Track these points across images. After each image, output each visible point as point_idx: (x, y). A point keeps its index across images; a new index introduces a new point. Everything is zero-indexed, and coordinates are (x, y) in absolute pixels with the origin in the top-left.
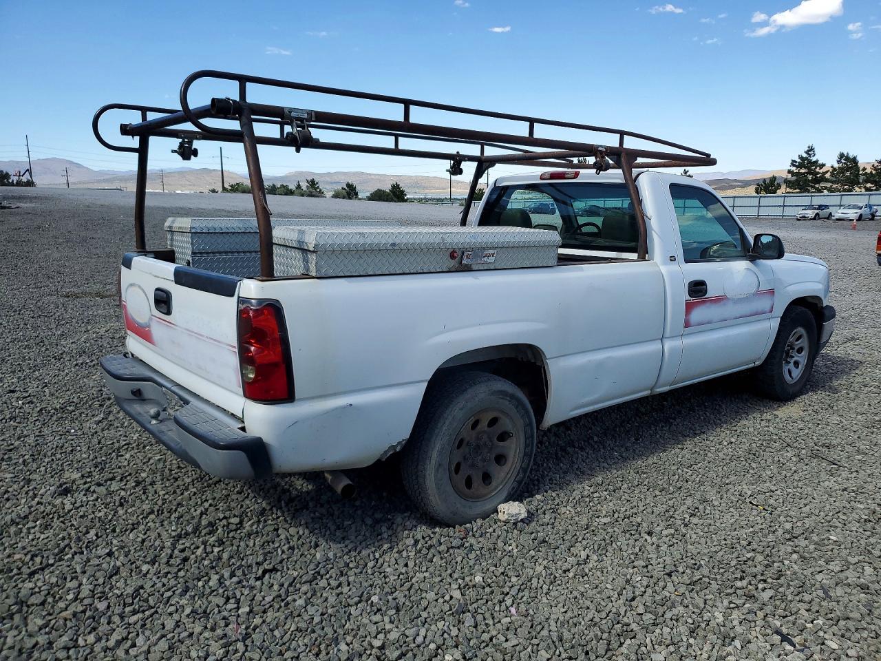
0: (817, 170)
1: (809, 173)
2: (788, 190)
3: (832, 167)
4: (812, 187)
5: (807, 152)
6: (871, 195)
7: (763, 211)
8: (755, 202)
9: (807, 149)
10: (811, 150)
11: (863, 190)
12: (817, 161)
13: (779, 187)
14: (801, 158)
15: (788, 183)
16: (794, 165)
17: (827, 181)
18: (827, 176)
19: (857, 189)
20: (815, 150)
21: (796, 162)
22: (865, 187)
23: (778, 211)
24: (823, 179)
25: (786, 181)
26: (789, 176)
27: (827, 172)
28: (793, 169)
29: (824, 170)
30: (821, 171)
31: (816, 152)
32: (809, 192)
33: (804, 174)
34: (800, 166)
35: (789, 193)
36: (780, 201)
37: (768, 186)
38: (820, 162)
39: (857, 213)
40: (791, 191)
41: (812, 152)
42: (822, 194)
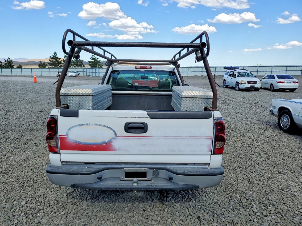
0: (59, 60)
1: (56, 61)
2: (50, 66)
3: (63, 59)
4: (58, 65)
5: (54, 54)
6: (76, 68)
7: (43, 74)
8: (39, 70)
9: (54, 53)
10: (55, 53)
11: (73, 67)
12: (58, 57)
13: (47, 65)
14: (53, 56)
15: (50, 64)
16: (51, 58)
17: (62, 64)
18: (62, 62)
19: (72, 67)
20: (57, 53)
21: (51, 57)
22: (74, 66)
23: (48, 74)
24: (60, 63)
25: (49, 63)
26: (50, 62)
27: (62, 61)
28: (51, 59)
29: (61, 60)
30: (60, 60)
31: (57, 54)
32: (57, 67)
33: (54, 61)
34: (53, 58)
35: (50, 67)
36: (48, 70)
37: (42, 65)
38: (59, 58)
39: (75, 74)
40: (51, 67)
41: (56, 54)
42: (61, 68)
